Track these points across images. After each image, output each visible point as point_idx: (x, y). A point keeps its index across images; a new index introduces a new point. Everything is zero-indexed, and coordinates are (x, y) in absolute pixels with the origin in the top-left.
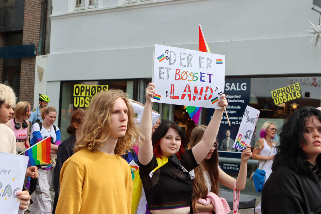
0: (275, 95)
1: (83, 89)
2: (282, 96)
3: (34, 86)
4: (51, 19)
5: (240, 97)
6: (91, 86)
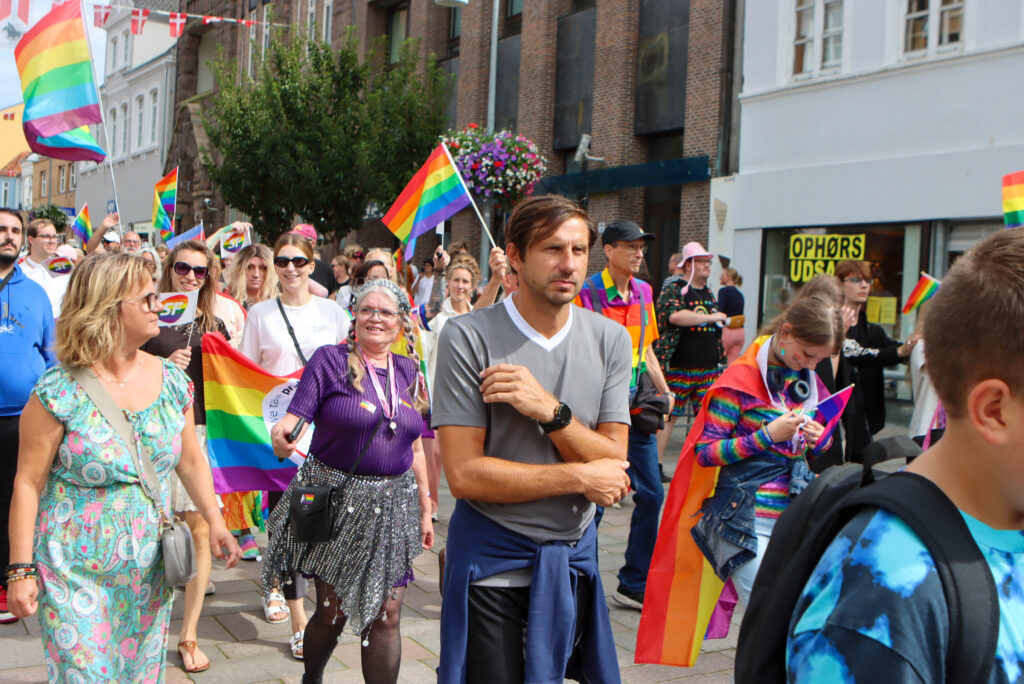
1: (809, 244)
4: (742, 101)
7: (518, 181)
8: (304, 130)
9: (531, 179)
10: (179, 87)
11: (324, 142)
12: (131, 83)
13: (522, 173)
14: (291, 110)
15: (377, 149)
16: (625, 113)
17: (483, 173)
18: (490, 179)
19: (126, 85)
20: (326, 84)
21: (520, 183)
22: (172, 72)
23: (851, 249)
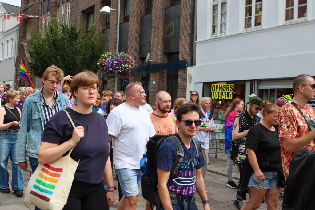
1: (217, 87)
3: (186, 86)
4: (196, 43)
6: (223, 85)
7: (126, 68)
8: (59, 52)
9: (130, 68)
10: (20, 37)
11: (66, 56)
12: (4, 36)
13: (127, 66)
14: (55, 46)
15: (83, 58)
16: (161, 47)
17: (115, 65)
18: (117, 67)
19: (3, 37)
20: (67, 37)
21: (126, 69)
22: (18, 32)
23: (230, 89)
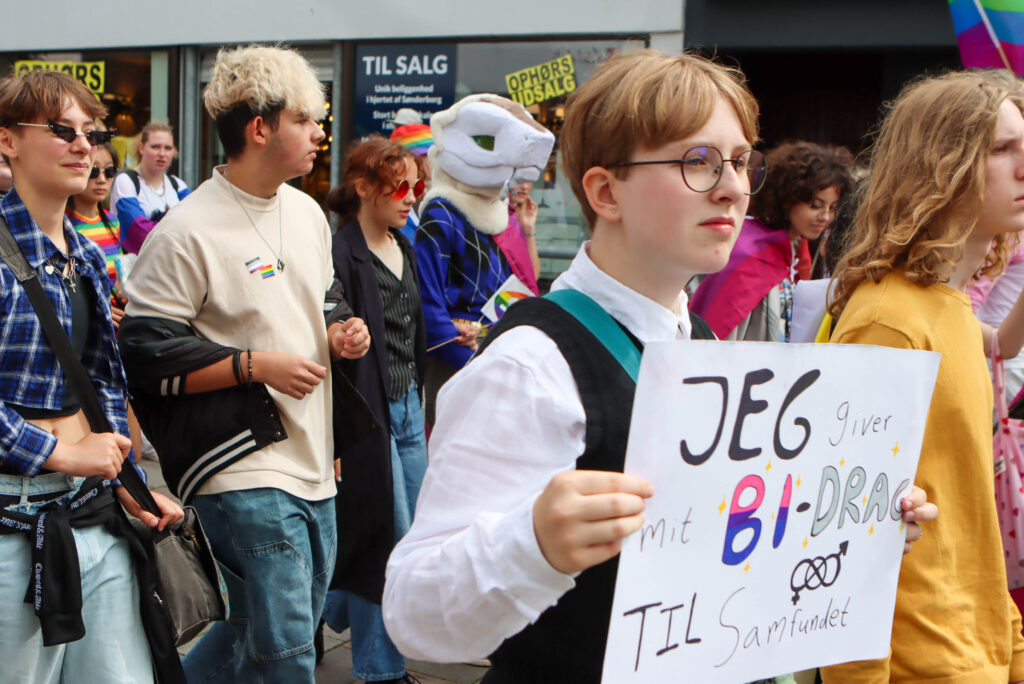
0: (514, 85)
2: (532, 88)
5: (430, 89)
6: (61, 65)
